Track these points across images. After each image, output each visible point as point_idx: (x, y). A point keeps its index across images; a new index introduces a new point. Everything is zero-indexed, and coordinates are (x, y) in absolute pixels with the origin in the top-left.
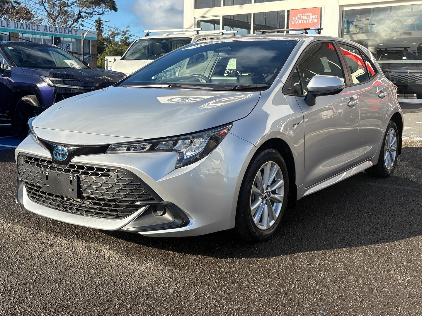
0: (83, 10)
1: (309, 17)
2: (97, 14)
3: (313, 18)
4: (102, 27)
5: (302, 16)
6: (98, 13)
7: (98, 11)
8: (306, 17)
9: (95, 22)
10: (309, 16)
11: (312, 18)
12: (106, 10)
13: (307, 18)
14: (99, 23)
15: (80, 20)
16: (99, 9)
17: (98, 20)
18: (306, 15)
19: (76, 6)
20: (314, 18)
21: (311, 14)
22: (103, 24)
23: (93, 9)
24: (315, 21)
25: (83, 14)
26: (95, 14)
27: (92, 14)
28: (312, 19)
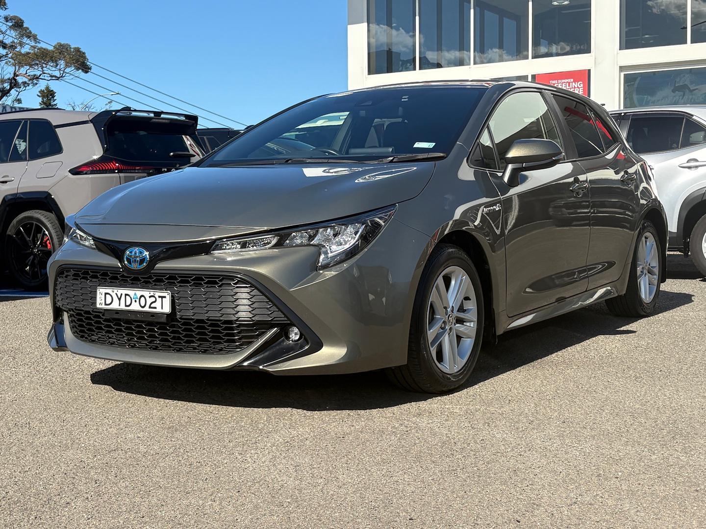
0: (23, 70)
1: (569, 86)
2: (50, 78)
3: (576, 86)
4: (54, 103)
5: (558, 83)
6: (51, 76)
7: (50, 72)
8: (564, 86)
9: (39, 94)
10: (569, 83)
11: (573, 87)
12: (68, 70)
13: (566, 87)
14: (48, 96)
15: (13, 91)
16: (54, 69)
17: (45, 91)
18: (564, 82)
19: (6, 63)
20: (578, 87)
21: (572, 80)
22: (55, 98)
23: (42, 69)
24: (579, 91)
25: (20, 80)
26: (46, 78)
27: (37, 78)
28: (575, 88)
